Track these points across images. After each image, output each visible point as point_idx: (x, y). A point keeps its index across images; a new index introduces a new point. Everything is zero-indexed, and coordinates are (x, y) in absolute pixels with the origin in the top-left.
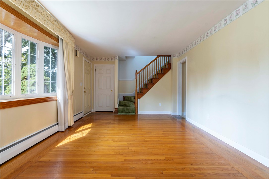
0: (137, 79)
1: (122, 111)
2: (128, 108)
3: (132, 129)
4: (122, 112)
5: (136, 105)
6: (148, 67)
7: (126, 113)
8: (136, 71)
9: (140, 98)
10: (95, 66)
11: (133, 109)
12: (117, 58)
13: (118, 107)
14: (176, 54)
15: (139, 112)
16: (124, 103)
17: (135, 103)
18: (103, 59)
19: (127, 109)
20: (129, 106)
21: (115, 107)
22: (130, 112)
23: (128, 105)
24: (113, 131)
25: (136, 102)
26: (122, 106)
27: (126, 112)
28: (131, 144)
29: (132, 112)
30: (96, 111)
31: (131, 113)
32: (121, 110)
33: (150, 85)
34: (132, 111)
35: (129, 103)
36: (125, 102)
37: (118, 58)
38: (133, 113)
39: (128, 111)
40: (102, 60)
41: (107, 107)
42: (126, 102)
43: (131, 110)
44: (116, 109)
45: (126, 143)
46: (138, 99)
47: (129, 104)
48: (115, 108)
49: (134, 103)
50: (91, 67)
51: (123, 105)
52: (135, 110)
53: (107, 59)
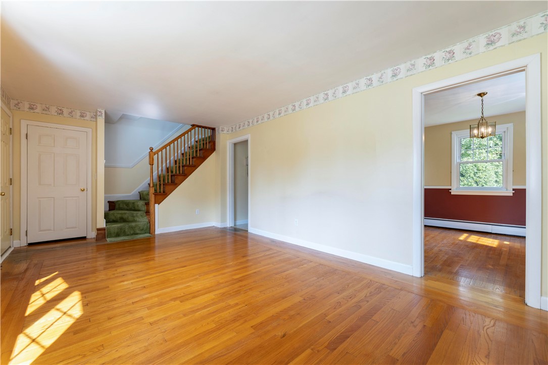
0: (153, 165)
1: (117, 233)
2: (133, 224)
3: (185, 266)
4: (118, 235)
5: (152, 216)
6: (176, 142)
7: (128, 235)
8: (151, 149)
9: (160, 202)
10: (24, 123)
11: (146, 227)
12: (101, 115)
13: (105, 226)
14: (225, 128)
15: (158, 231)
16: (119, 216)
17: (148, 212)
18: (53, 110)
19: (132, 228)
20: (134, 221)
21: (98, 227)
22: (137, 234)
23: (130, 218)
24: (148, 281)
25: (152, 211)
26: (115, 221)
27: (128, 233)
28: (223, 294)
29: (143, 232)
30: (30, 245)
31: (140, 234)
32: (116, 231)
33: (180, 178)
34: (142, 230)
35: (135, 215)
36: (121, 214)
37: (103, 115)
38: (145, 233)
39: (132, 232)
40: (49, 113)
41: (67, 228)
42: (125, 213)
43: (141, 228)
44: (99, 232)
45: (211, 296)
46: (156, 205)
47: (134, 217)
48: (98, 230)
49: (146, 213)
50: (11, 127)
51: (115, 219)
52: (150, 228)
53: (66, 111)
